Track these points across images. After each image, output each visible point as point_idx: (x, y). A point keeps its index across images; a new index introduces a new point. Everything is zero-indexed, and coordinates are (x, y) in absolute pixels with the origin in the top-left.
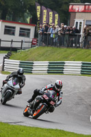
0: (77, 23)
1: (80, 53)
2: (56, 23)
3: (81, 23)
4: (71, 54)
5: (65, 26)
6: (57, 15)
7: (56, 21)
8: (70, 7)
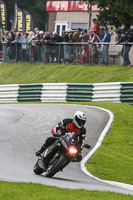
0: (58, 27)
1: (64, 70)
2: (28, 28)
3: (64, 27)
4: (52, 72)
5: (41, 32)
6: (28, 17)
7: (28, 24)
8: (48, 3)
